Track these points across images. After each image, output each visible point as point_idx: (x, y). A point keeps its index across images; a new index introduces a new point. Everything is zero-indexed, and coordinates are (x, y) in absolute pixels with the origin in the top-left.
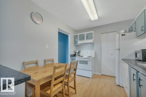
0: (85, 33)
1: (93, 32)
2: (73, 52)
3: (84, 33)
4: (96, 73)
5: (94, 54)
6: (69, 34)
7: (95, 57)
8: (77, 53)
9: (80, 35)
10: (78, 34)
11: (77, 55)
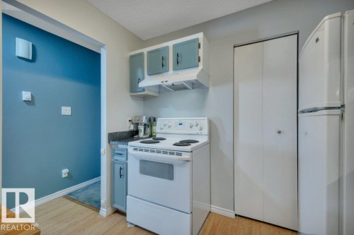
0: (170, 44)
1: (200, 36)
2: (128, 123)
3: (164, 45)
4: (216, 209)
5: (206, 131)
6: (102, 46)
7: (210, 143)
8: (141, 128)
9: (149, 53)
10: (145, 50)
11: (141, 134)
